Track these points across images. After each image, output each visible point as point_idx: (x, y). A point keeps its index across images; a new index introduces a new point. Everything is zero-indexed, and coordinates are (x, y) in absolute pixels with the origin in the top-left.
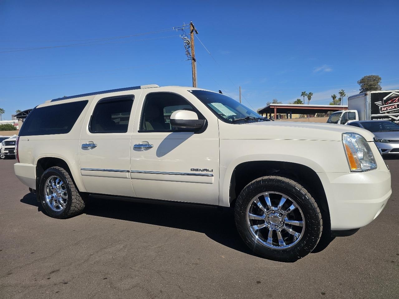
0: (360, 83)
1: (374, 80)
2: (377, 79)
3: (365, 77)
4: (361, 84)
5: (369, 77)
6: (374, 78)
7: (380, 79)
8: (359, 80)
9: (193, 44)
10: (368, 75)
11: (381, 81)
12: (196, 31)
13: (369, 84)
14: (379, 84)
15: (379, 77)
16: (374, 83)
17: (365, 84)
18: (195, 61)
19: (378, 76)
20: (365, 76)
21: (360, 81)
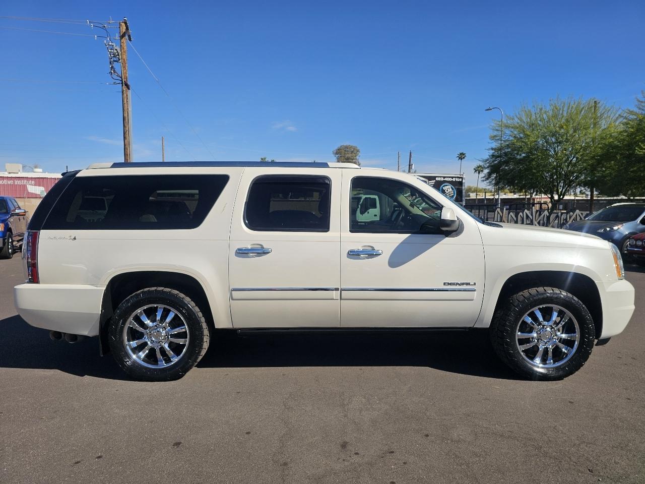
0: (337, 153)
1: (352, 152)
2: (355, 151)
3: (341, 146)
4: (337, 156)
5: (347, 147)
6: (352, 150)
7: (358, 151)
8: (335, 149)
9: (124, 57)
10: (345, 145)
11: (360, 154)
12: (129, 37)
13: (346, 157)
14: (357, 157)
15: (358, 148)
16: (352, 156)
17: (341, 156)
18: (129, 89)
19: (356, 147)
20: (342, 144)
21: (335, 152)
